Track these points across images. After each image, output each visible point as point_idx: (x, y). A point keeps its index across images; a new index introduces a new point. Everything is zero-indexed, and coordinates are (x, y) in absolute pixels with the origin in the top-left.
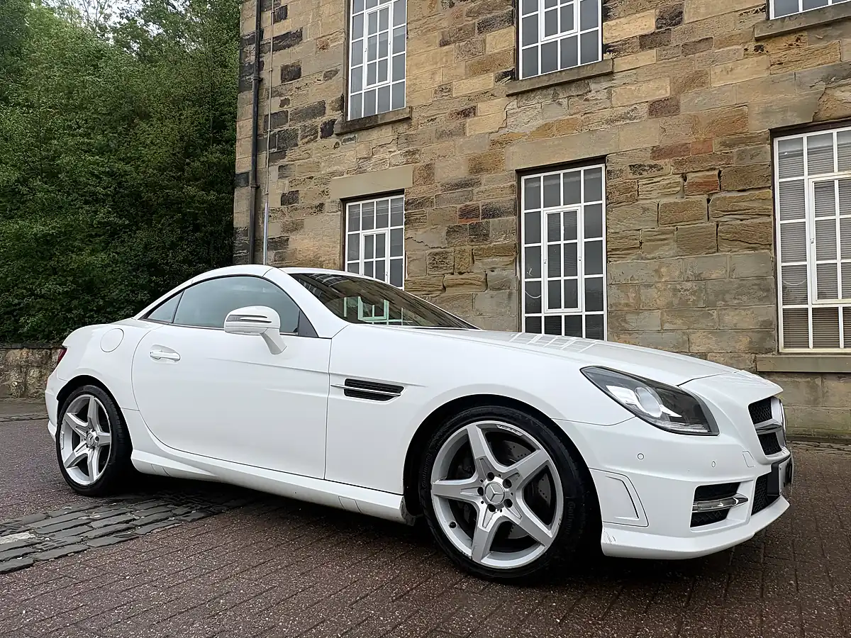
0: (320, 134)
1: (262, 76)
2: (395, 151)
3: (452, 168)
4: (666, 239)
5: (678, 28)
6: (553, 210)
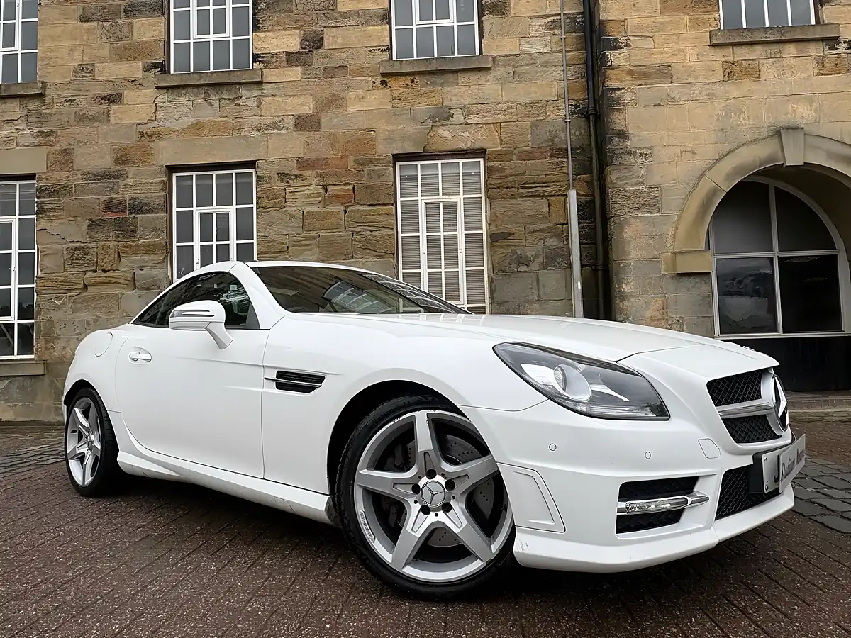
2: (24, 130)
3: (93, 156)
4: (310, 245)
5: (319, 51)
6: (206, 210)
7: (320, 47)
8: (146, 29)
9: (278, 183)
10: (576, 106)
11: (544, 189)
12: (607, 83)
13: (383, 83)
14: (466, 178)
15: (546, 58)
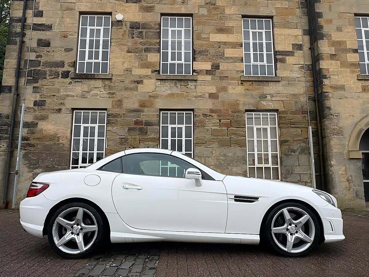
0: (60, 76)
1: (24, 40)
2: (103, 91)
3: (131, 103)
4: (214, 141)
5: (218, 70)
6: (173, 126)
7: (218, 69)
8: (153, 57)
9: (203, 118)
10: (310, 97)
11: (299, 125)
12: (323, 90)
13: (242, 83)
14: (271, 119)
15: (299, 79)
